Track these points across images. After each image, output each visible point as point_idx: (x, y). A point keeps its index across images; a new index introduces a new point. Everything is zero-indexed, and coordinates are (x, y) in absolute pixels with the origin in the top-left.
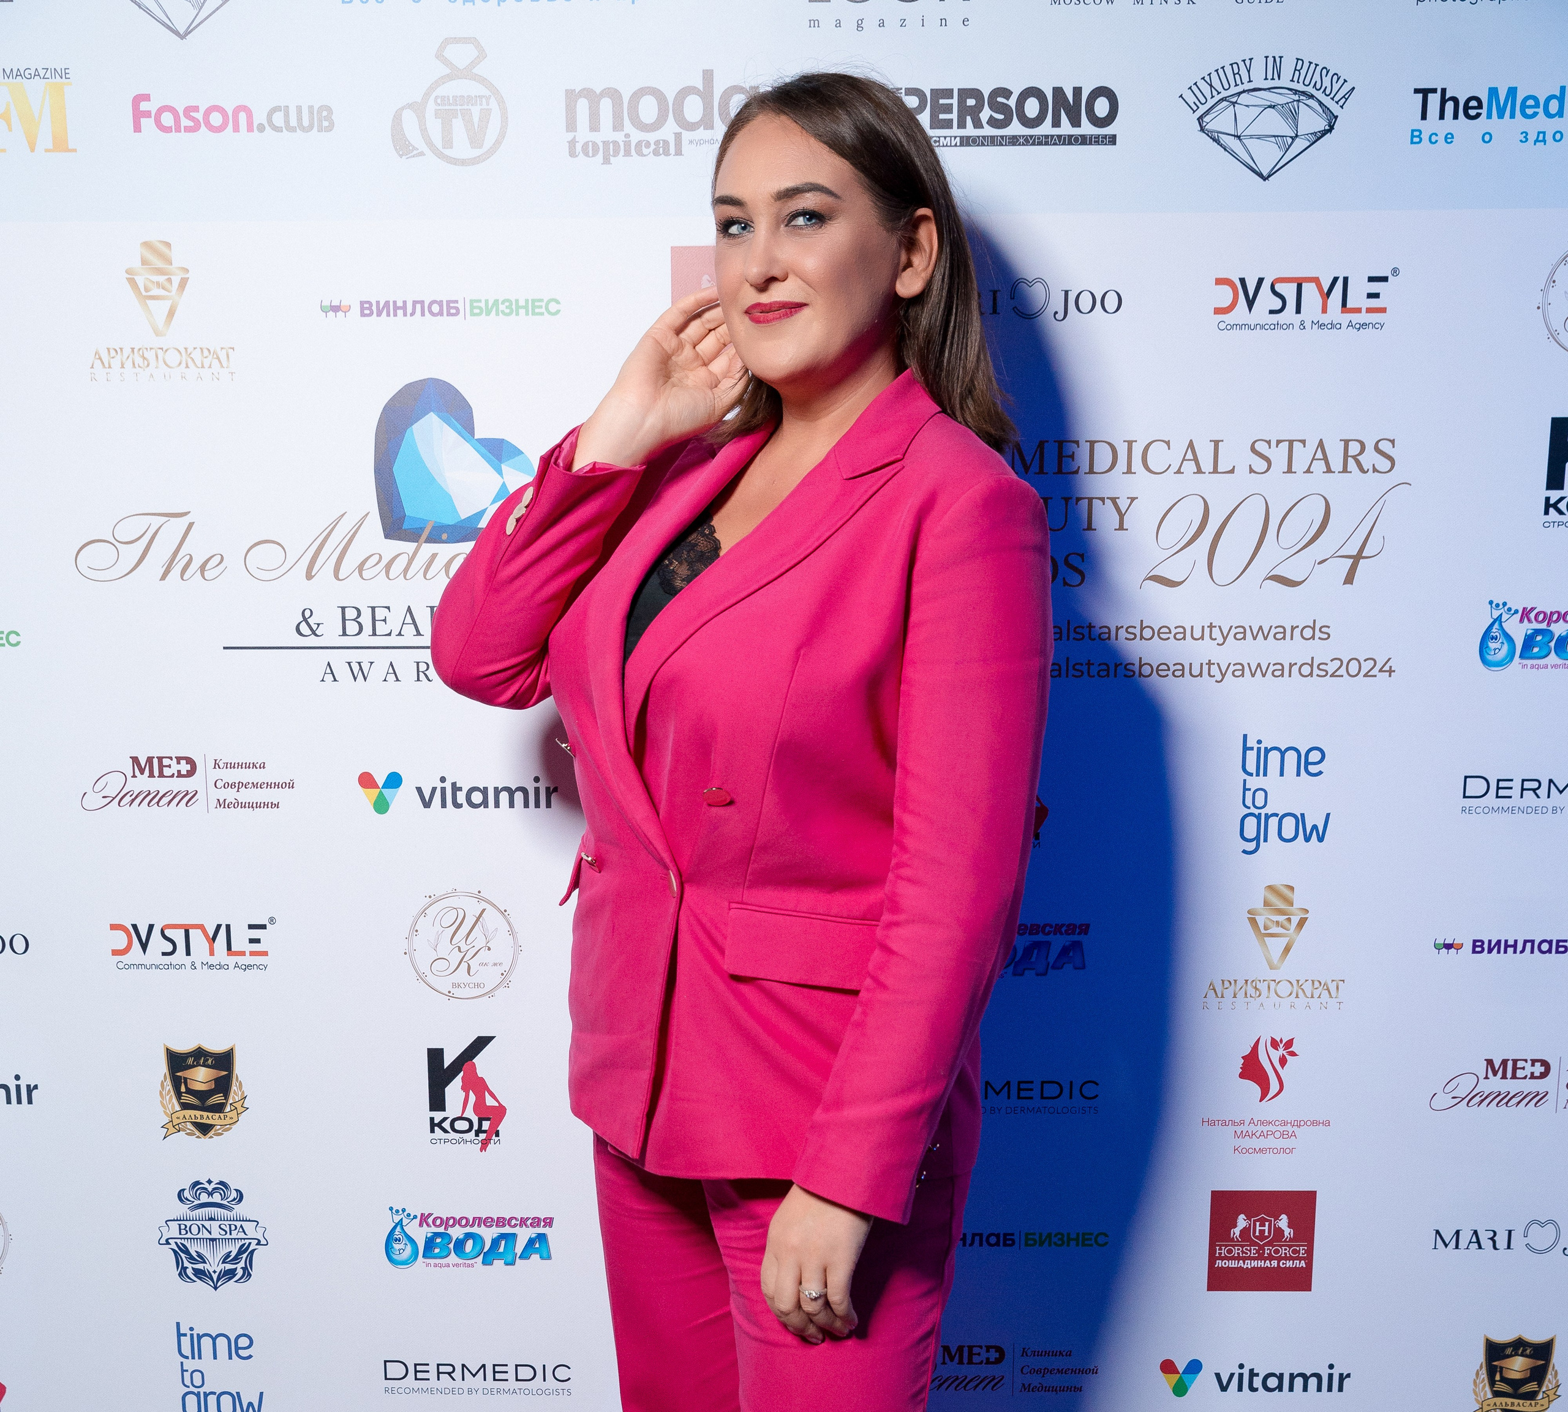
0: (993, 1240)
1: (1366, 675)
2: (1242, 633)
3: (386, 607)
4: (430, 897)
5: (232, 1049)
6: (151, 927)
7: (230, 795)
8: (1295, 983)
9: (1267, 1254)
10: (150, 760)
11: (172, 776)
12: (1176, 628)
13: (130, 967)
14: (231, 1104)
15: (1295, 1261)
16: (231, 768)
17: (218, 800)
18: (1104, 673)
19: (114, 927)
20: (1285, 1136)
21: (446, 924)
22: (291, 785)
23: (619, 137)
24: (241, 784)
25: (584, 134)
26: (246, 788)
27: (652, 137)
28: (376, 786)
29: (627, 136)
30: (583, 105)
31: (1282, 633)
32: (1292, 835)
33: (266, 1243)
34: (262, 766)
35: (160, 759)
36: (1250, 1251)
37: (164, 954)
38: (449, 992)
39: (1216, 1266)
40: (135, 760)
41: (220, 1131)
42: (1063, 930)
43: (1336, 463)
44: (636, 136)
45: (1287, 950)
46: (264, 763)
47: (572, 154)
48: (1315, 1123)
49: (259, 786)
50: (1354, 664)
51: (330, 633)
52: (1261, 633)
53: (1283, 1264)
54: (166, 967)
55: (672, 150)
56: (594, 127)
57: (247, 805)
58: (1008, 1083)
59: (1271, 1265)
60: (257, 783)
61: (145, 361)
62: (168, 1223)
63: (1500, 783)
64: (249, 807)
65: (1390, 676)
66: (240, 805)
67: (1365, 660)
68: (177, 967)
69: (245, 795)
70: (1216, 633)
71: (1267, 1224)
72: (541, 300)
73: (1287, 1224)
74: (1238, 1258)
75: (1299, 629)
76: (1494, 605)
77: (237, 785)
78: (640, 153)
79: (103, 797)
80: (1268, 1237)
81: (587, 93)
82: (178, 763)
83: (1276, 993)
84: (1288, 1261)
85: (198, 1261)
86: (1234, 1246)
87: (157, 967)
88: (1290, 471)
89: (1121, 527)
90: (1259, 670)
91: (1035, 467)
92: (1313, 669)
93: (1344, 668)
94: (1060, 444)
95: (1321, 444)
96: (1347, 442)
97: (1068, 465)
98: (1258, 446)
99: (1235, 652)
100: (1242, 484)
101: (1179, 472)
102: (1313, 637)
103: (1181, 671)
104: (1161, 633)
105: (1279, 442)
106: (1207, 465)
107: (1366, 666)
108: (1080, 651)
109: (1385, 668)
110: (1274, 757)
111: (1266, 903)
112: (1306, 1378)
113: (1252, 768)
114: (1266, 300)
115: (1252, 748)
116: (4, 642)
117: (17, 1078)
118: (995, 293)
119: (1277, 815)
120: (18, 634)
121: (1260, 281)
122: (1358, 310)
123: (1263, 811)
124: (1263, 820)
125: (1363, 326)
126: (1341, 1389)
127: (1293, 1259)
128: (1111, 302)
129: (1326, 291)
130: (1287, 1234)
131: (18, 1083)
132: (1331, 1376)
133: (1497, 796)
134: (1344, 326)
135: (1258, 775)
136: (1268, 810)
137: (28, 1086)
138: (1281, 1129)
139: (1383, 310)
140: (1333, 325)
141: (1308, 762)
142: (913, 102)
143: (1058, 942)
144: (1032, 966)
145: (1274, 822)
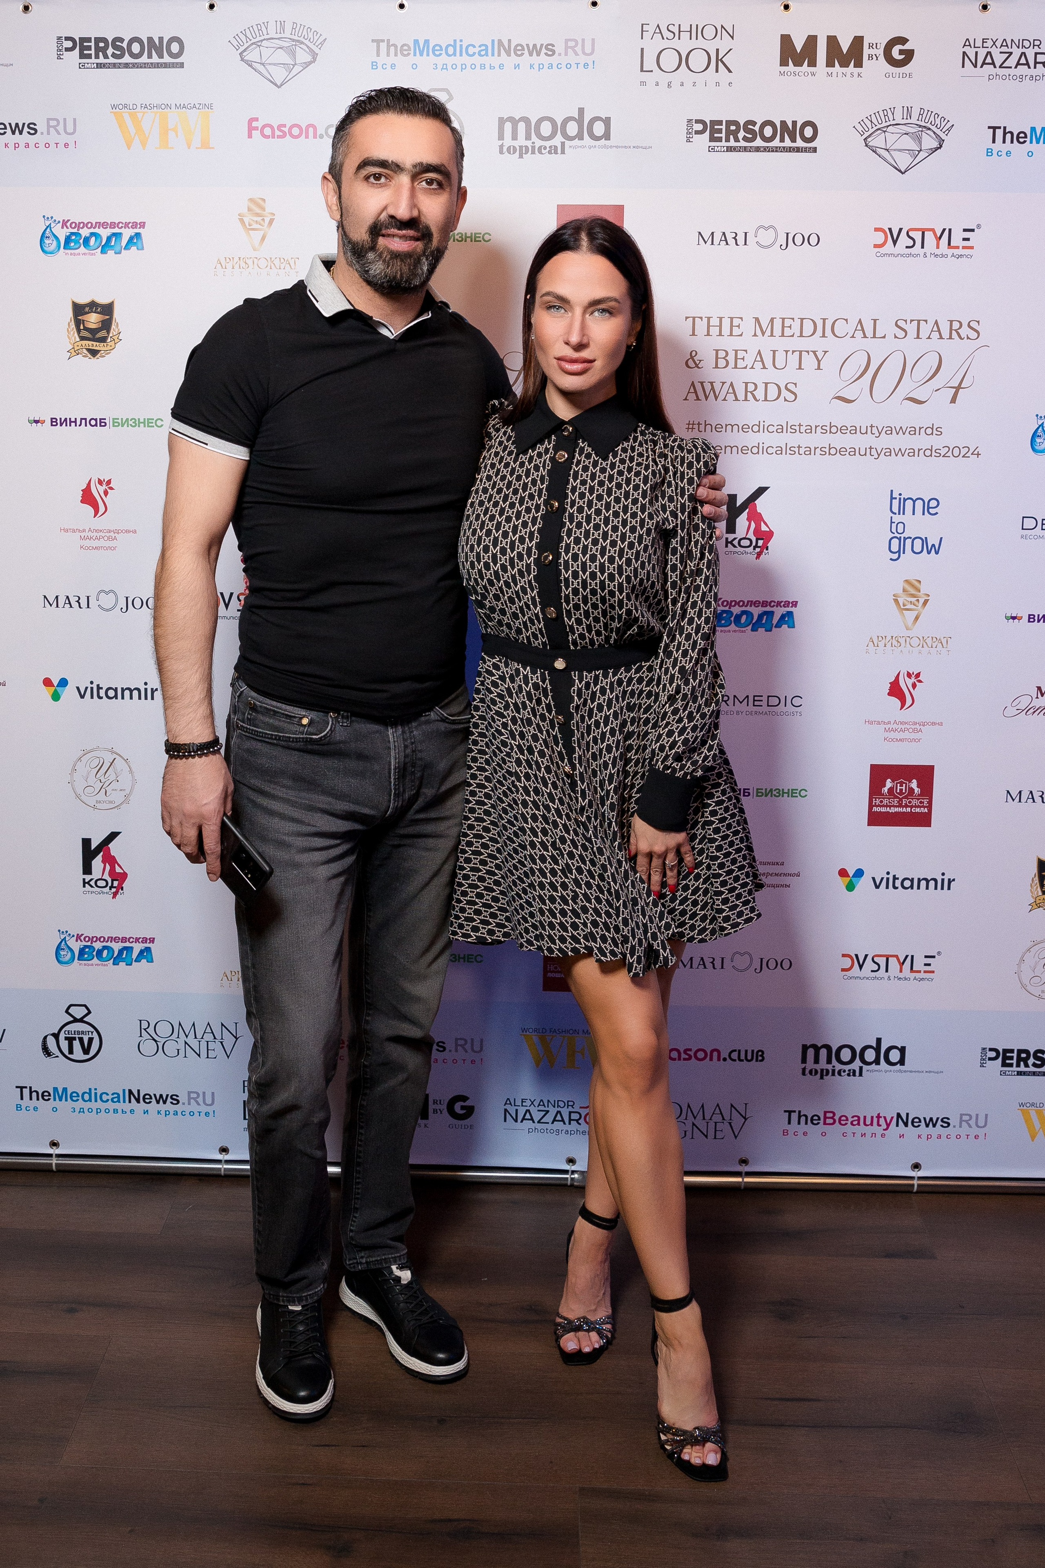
1: (964, 457)
2: (890, 431)
6: (233, 594)
8: (921, 639)
9: (905, 804)
12: (851, 427)
15: (921, 809)
18: (808, 453)
23: (529, 144)
25: (508, 141)
27: (547, 144)
29: (533, 143)
30: (508, 126)
31: (914, 431)
32: (920, 550)
39: (873, 811)
42: (782, 604)
43: (946, 334)
44: (539, 143)
47: (501, 152)
50: (957, 450)
52: (901, 431)
53: (914, 810)
55: (559, 151)
56: (515, 137)
58: (748, 697)
59: (907, 810)
61: (247, 265)
63: (1044, 521)
65: (978, 457)
67: (964, 447)
70: (875, 430)
71: (904, 785)
72: (480, 234)
73: (917, 785)
74: (887, 806)
75: (924, 429)
76: (1039, 416)
78: (540, 152)
80: (905, 793)
81: (511, 119)
83: (910, 644)
84: (917, 808)
86: (883, 798)
87: (235, 618)
88: (918, 337)
89: (819, 368)
90: (900, 452)
91: (768, 333)
92: (932, 452)
93: (951, 452)
94: (783, 319)
95: (936, 323)
96: (951, 322)
97: (787, 332)
98: (899, 323)
99: (885, 441)
100: (890, 344)
101: (853, 337)
102: (932, 434)
103: (853, 452)
104: (842, 430)
105: (912, 321)
106: (869, 333)
107: (964, 451)
108: (793, 440)
109: (976, 453)
110: (909, 503)
111: (904, 590)
112: (927, 881)
113: (895, 510)
114: (904, 240)
115: (896, 498)
116: (154, 424)
117: (146, 684)
118: (746, 233)
119: (911, 538)
120: (162, 421)
121: (901, 230)
122: (957, 247)
123: (902, 536)
124: (902, 541)
125: (961, 256)
126: (949, 888)
127: (920, 807)
128: (814, 240)
129: (938, 236)
130: (916, 791)
131: (146, 687)
132: (943, 880)
133: (1042, 529)
134: (949, 256)
135: (899, 514)
136: (905, 535)
137: (152, 689)
138: (913, 727)
139: (972, 248)
140: (943, 256)
141: (929, 507)
142: (700, 127)
143: (778, 612)
144: (762, 626)
145: (908, 542)
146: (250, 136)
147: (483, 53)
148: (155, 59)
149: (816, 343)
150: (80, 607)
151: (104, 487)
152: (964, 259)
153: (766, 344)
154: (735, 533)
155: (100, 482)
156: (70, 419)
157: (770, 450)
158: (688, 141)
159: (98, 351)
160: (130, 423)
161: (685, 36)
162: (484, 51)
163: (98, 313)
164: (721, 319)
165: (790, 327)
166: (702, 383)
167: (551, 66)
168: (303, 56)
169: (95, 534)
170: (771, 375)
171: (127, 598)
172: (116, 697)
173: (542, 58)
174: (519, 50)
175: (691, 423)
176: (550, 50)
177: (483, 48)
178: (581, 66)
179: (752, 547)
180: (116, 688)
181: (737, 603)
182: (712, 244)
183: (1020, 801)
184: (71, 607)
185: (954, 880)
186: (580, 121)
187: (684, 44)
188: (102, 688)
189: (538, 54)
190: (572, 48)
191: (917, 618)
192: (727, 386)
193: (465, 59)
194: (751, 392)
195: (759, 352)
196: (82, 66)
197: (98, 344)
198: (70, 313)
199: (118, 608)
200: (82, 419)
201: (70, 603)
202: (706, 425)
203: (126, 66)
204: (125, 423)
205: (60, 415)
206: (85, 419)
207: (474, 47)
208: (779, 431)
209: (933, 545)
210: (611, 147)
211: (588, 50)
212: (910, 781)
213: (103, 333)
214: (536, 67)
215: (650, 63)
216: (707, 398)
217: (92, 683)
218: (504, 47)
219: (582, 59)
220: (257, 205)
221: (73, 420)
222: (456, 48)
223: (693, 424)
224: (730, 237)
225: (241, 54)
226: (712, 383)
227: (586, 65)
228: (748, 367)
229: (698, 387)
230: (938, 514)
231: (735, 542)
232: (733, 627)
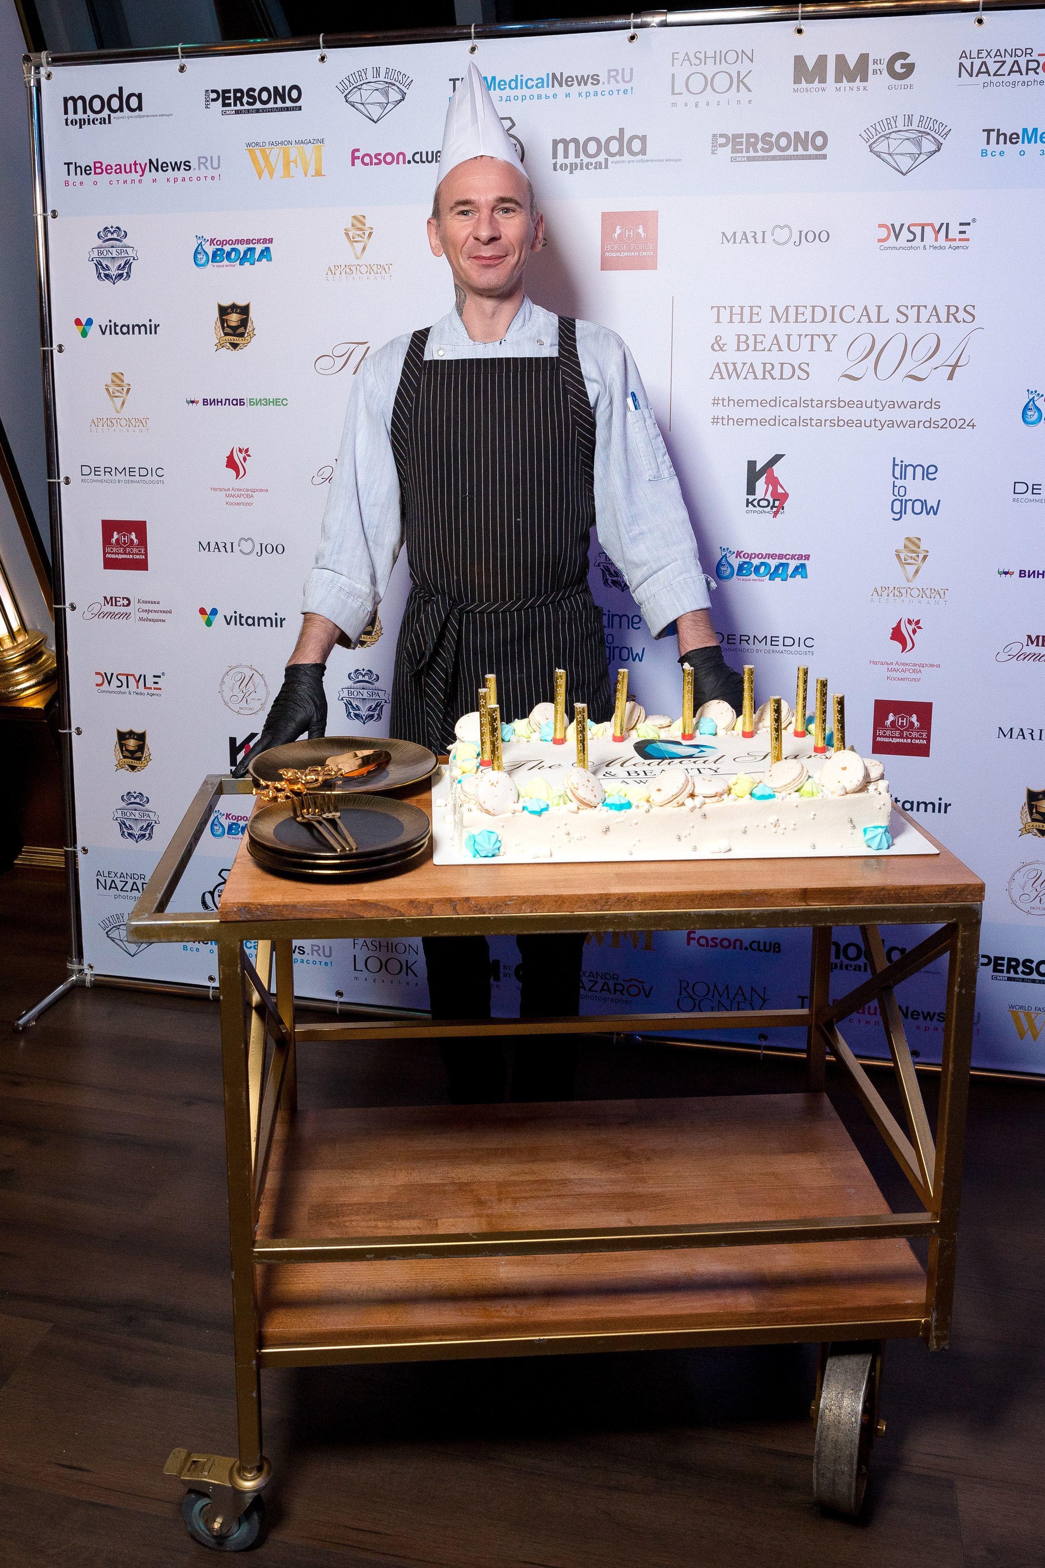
1: (960, 427)
2: (892, 405)
8: (921, 590)
9: (905, 735)
12: (858, 401)
14: (375, 631)
18: (819, 424)
23: (578, 161)
25: (561, 160)
27: (593, 160)
31: (914, 405)
32: (920, 511)
33: (389, 702)
41: (369, 645)
42: (797, 557)
43: (943, 316)
44: (586, 160)
47: (555, 169)
50: (953, 422)
52: (904, 405)
53: (914, 741)
55: (603, 166)
56: (566, 156)
58: (766, 637)
59: (907, 741)
61: (351, 271)
62: (343, 689)
63: (1034, 486)
65: (973, 428)
67: (960, 420)
70: (879, 404)
71: (906, 718)
73: (917, 720)
74: (889, 737)
75: (923, 403)
76: (1030, 392)
78: (588, 168)
79: (322, 478)
80: (906, 726)
81: (563, 141)
83: (911, 595)
85: (357, 709)
86: (887, 730)
88: (919, 321)
89: (828, 350)
91: (784, 319)
92: (931, 424)
93: (948, 424)
94: (797, 307)
95: (935, 308)
96: (949, 307)
97: (801, 318)
98: (901, 309)
99: (889, 414)
100: (893, 327)
101: (859, 322)
102: (931, 407)
103: (860, 424)
104: (849, 404)
105: (912, 307)
106: (874, 318)
107: (960, 423)
108: (806, 413)
109: (971, 424)
110: (910, 469)
111: (905, 547)
112: (926, 805)
113: (897, 475)
114: (905, 235)
115: (898, 465)
116: (281, 403)
117: (276, 614)
118: (764, 232)
119: (911, 500)
120: (287, 400)
121: (902, 225)
122: (953, 240)
123: (904, 498)
124: (904, 503)
125: (958, 247)
126: (946, 812)
127: (920, 739)
128: (824, 236)
129: (937, 230)
130: (916, 725)
131: (277, 616)
132: (940, 804)
133: (1033, 493)
134: (947, 248)
135: (901, 479)
136: (906, 497)
137: (281, 619)
138: (913, 668)
139: (967, 240)
140: (940, 248)
141: (929, 473)
142: (722, 140)
143: (793, 564)
144: (779, 576)
145: (909, 504)
146: (353, 164)
147: (540, 85)
148: (280, 104)
149: (826, 328)
150: (226, 551)
151: (244, 454)
152: (961, 250)
153: (781, 329)
154: (755, 494)
155: (240, 450)
156: (218, 399)
157: (785, 422)
158: (713, 153)
159: (238, 344)
160: (263, 402)
161: (710, 61)
162: (540, 84)
163: (238, 313)
164: (742, 308)
165: (803, 314)
166: (726, 364)
167: (596, 94)
168: (394, 96)
170: (786, 356)
171: (261, 544)
172: (254, 624)
173: (590, 87)
174: (568, 81)
175: (717, 398)
176: (595, 79)
177: (540, 81)
178: (621, 92)
179: (770, 507)
180: (254, 617)
181: (757, 556)
182: (734, 242)
183: (1011, 737)
184: (219, 551)
185: (950, 805)
186: (620, 139)
187: (709, 69)
188: (243, 617)
189: (586, 84)
190: (614, 77)
191: (917, 572)
192: (747, 366)
193: (525, 91)
194: (769, 372)
195: (776, 337)
196: (224, 113)
197: (238, 338)
198: (216, 314)
199: (255, 552)
200: (226, 400)
201: (218, 548)
202: (729, 401)
203: (258, 111)
204: (259, 402)
205: (210, 396)
206: (229, 400)
207: (532, 80)
208: (793, 405)
209: (932, 507)
210: (647, 161)
211: (627, 78)
212: (910, 716)
213: (241, 330)
214: (584, 94)
215: (680, 87)
217: (235, 612)
218: (557, 80)
219: (622, 86)
220: (359, 221)
221: (220, 400)
222: (517, 82)
223: (719, 400)
224: (750, 236)
225: (346, 96)
226: (734, 364)
227: (625, 91)
228: (766, 350)
229: (723, 367)
230: (935, 478)
231: (755, 503)
232: (753, 576)
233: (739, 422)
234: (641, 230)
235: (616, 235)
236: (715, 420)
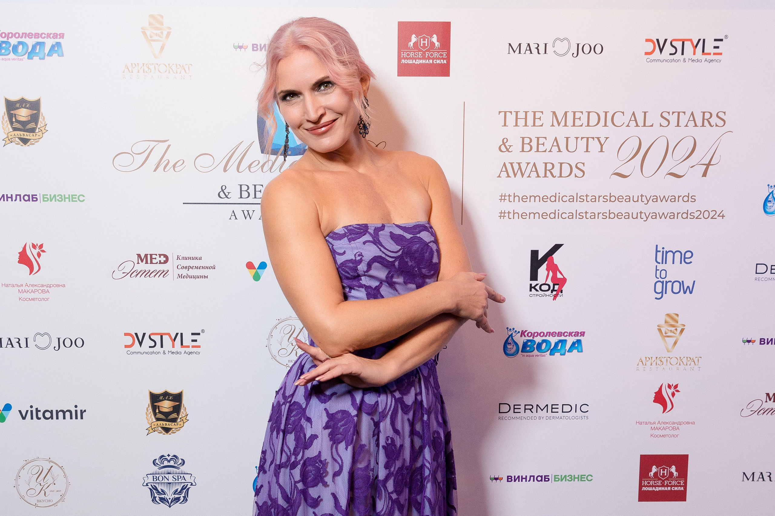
0: (539, 479)
1: (712, 218)
2: (656, 199)
3: (261, 185)
4: (279, 320)
5: (182, 392)
6: (144, 334)
7: (184, 272)
8: (679, 359)
9: (666, 484)
10: (146, 256)
11: (157, 263)
12: (626, 196)
13: (133, 353)
14: (180, 418)
15: (679, 487)
16: (185, 259)
17: (179, 274)
18: (593, 217)
19: (126, 334)
20: (674, 429)
21: (286, 332)
22: (214, 267)
24: (190, 267)
26: (192, 269)
28: (254, 268)
31: (674, 199)
32: (678, 291)
33: (195, 485)
34: (200, 258)
35: (151, 255)
36: (658, 483)
37: (150, 347)
38: (287, 364)
39: (642, 490)
40: (139, 256)
41: (175, 431)
42: (573, 334)
43: (699, 122)
45: (675, 343)
46: (201, 257)
48: (688, 423)
49: (198, 268)
50: (706, 213)
51: (234, 197)
52: (664, 199)
53: (673, 489)
54: (151, 353)
57: (192, 277)
58: (547, 405)
59: (668, 489)
60: (198, 267)
61: (149, 70)
62: (147, 475)
63: (772, 267)
64: (193, 278)
65: (723, 218)
66: (189, 277)
67: (712, 211)
68: (156, 353)
69: (192, 272)
70: (644, 199)
71: (666, 470)
73: (675, 470)
74: (653, 486)
75: (682, 197)
76: (770, 186)
77: (188, 267)
79: (123, 273)
80: (666, 476)
82: (160, 257)
83: (670, 363)
84: (675, 487)
85: (162, 494)
86: (650, 480)
87: (147, 353)
88: (678, 125)
89: (601, 151)
90: (663, 216)
91: (563, 123)
92: (688, 215)
93: (701, 215)
94: (574, 113)
95: (692, 114)
96: (704, 113)
97: (578, 122)
98: (664, 115)
99: (653, 207)
100: (656, 131)
101: (628, 126)
102: (688, 201)
103: (628, 216)
104: (619, 199)
105: (673, 113)
106: (641, 122)
107: (712, 214)
108: (581, 207)
109: (721, 215)
110: (670, 255)
111: (665, 322)
113: (659, 259)
114: (668, 49)
115: (660, 251)
116: (77, 199)
117: (76, 406)
118: (546, 44)
119: (671, 282)
120: (84, 196)
121: (666, 40)
122: (710, 54)
123: (665, 280)
124: (664, 284)
125: (712, 61)
128: (598, 49)
129: (695, 45)
130: (675, 475)
131: (76, 409)
133: (771, 273)
134: (703, 61)
135: (662, 263)
136: (667, 279)
137: (81, 411)
138: (673, 426)
139: (721, 54)
140: (698, 61)
141: (685, 257)
143: (570, 340)
144: (558, 351)
145: (669, 285)
149: (600, 131)
150: (20, 347)
151: (38, 250)
152: (714, 63)
153: (561, 132)
154: (537, 280)
155: (34, 246)
156: (7, 195)
157: (564, 216)
159: (28, 140)
160: (58, 198)
163: (27, 108)
164: (526, 113)
165: (579, 119)
166: (511, 164)
169: (31, 288)
170: (565, 157)
171: (59, 339)
172: (52, 417)
175: (503, 195)
179: (550, 291)
180: (52, 411)
181: (539, 334)
182: (520, 53)
183: (753, 480)
184: (13, 347)
188: (40, 411)
192: (530, 166)
194: (549, 170)
195: (556, 139)
197: (28, 134)
199: (52, 347)
200: (16, 195)
201: (11, 344)
202: (514, 197)
204: (53, 198)
206: (20, 195)
208: (571, 200)
209: (688, 287)
212: (670, 467)
213: (32, 125)
216: (515, 175)
217: (31, 407)
220: (157, 21)
221: (9, 196)
223: (505, 196)
224: (533, 47)
226: (519, 164)
228: (547, 151)
229: (509, 167)
230: (691, 262)
231: (538, 288)
232: (536, 352)
233: (523, 216)
234: (435, 39)
235: (411, 44)
236: (502, 215)
